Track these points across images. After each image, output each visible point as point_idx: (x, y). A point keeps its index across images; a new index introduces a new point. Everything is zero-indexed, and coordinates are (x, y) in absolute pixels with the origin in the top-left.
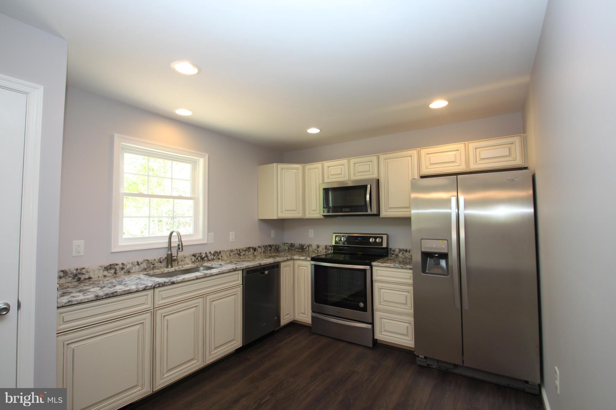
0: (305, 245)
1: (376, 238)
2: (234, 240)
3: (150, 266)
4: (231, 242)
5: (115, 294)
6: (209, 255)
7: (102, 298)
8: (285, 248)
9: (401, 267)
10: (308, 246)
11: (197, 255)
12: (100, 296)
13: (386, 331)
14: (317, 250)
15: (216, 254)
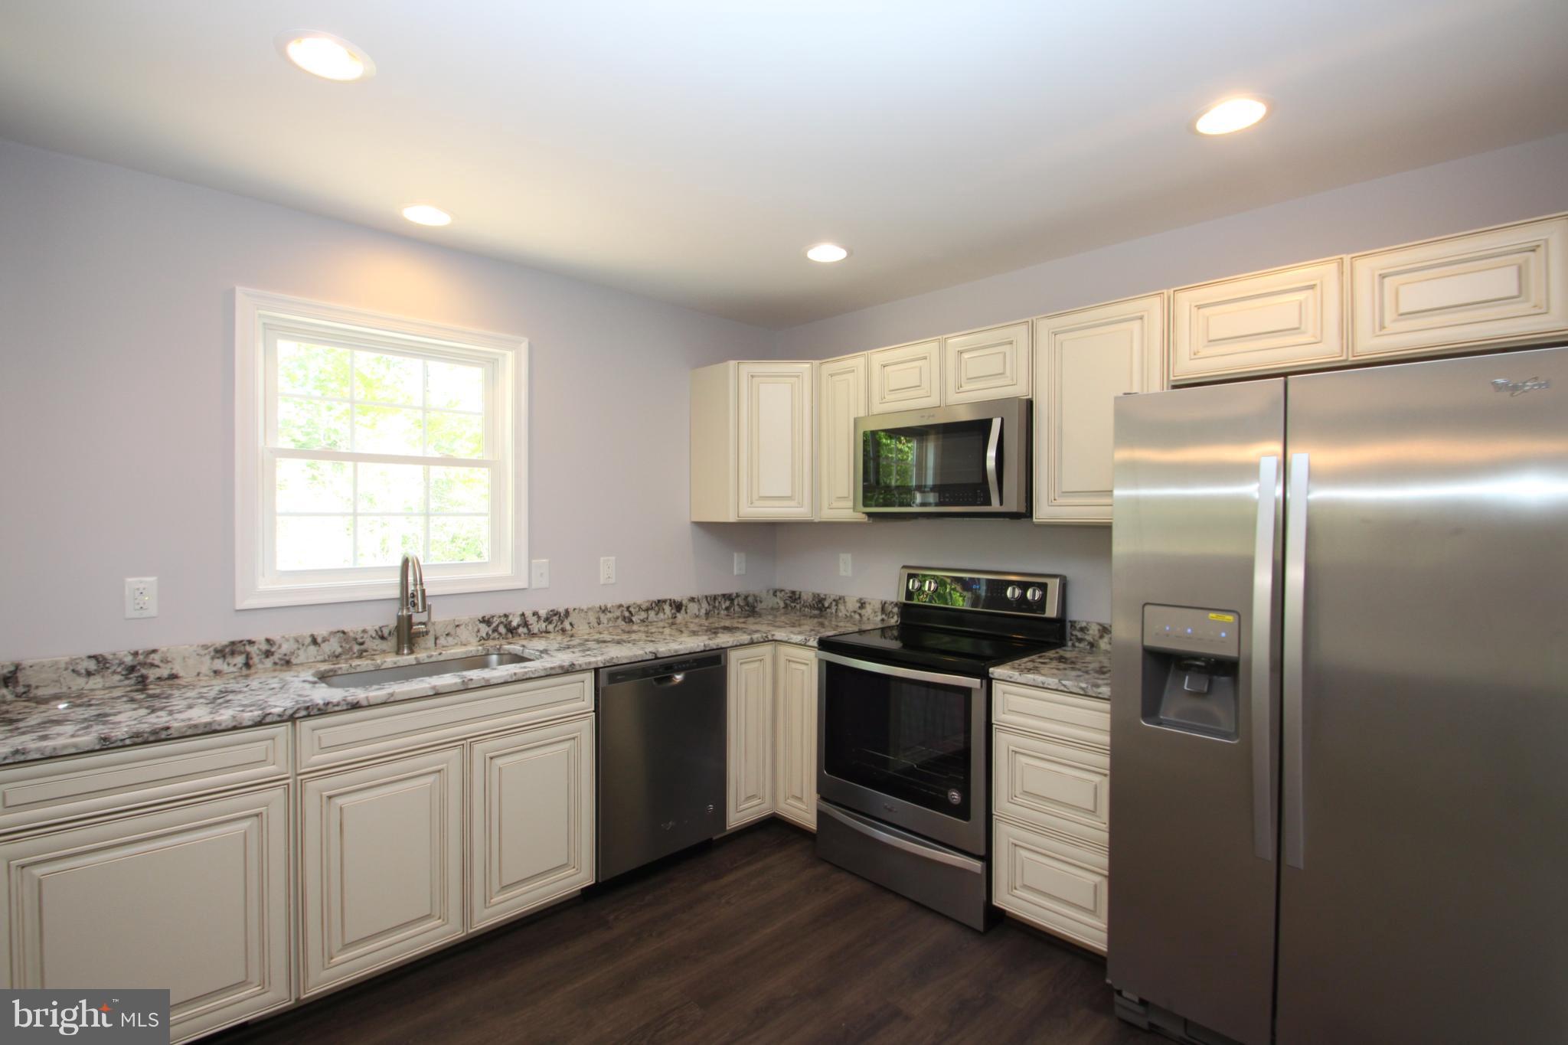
0: (828, 596)
1: (1025, 586)
2: (613, 581)
3: (351, 649)
4: (604, 585)
5: (163, 735)
6: (532, 620)
7: (120, 744)
8: (778, 603)
9: (1082, 692)
10: (837, 601)
11: (496, 621)
12: (114, 739)
13: (1026, 887)
14: (860, 615)
15: (555, 618)
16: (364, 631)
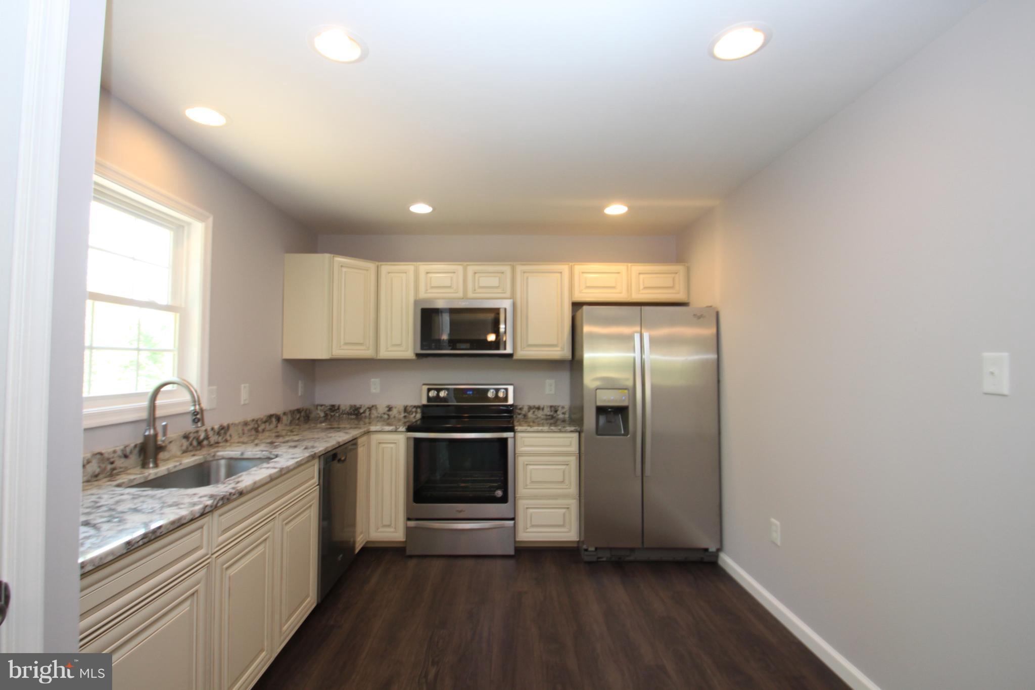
0: (362, 407)
1: (497, 390)
2: (247, 402)
3: (105, 469)
4: (244, 405)
5: (158, 534)
6: (211, 433)
7: (136, 545)
8: (318, 414)
9: (559, 431)
10: (370, 409)
11: (192, 436)
12: (134, 542)
14: (388, 415)
15: (223, 431)
16: (115, 452)
